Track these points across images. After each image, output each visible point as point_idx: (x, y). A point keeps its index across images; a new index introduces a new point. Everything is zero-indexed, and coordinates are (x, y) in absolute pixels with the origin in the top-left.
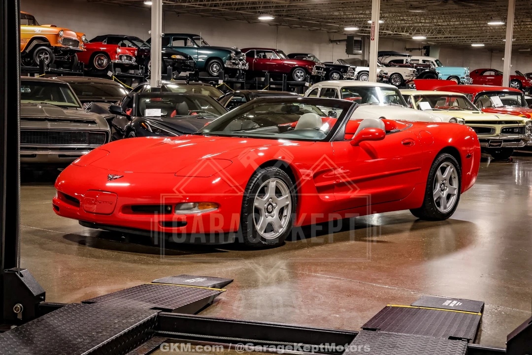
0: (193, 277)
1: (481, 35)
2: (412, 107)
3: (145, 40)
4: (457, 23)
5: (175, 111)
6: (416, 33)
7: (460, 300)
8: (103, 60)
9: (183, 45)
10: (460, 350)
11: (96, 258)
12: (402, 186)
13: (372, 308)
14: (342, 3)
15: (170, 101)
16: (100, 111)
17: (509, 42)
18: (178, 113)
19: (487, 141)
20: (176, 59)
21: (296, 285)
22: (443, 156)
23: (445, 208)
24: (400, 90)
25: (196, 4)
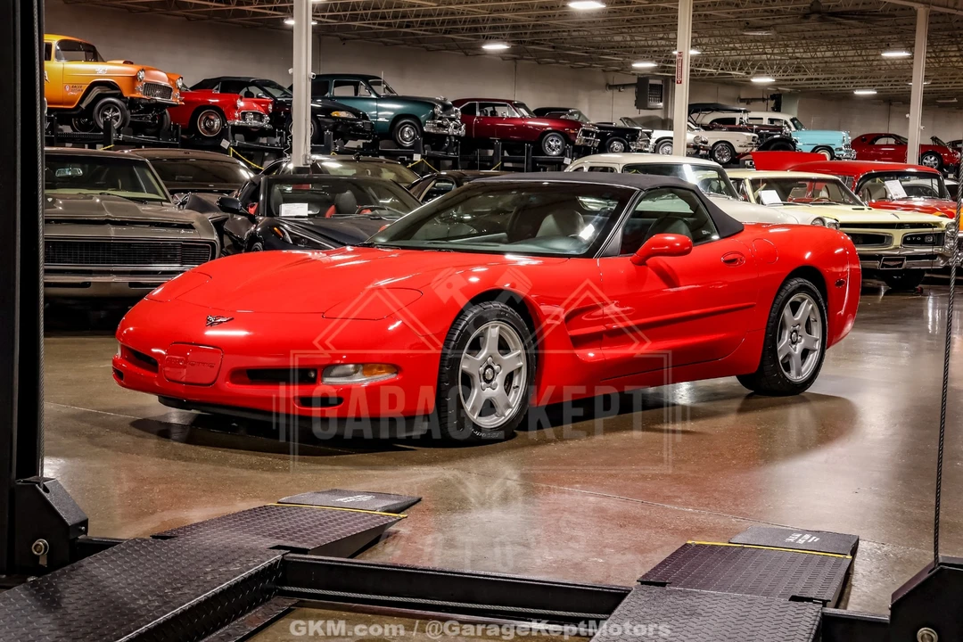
0: (350, 494)
1: (871, 75)
2: (747, 199)
3: (286, 86)
4: (828, 54)
5: (333, 207)
6: (758, 72)
7: (817, 533)
8: (213, 120)
9: (352, 94)
10: (808, 619)
11: (185, 461)
12: (722, 335)
13: (661, 546)
14: (628, 21)
15: (324, 189)
16: (203, 207)
17: (918, 86)
18: (339, 211)
19: (879, 257)
20: (339, 118)
21: (529, 507)
22: (795, 283)
23: (799, 373)
24: (726, 170)
25: (374, 24)
